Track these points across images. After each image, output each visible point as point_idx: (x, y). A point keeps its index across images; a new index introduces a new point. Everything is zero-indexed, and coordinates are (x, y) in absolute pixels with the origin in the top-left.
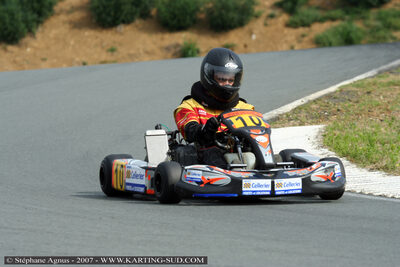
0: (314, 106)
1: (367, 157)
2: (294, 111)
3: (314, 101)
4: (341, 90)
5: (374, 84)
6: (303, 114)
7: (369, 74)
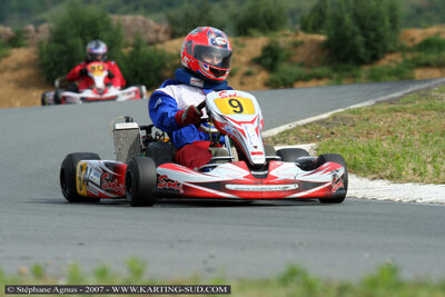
0: (304, 130)
1: (369, 167)
2: (281, 134)
3: (304, 126)
4: (334, 117)
5: (372, 110)
6: (292, 137)
7: (366, 104)
